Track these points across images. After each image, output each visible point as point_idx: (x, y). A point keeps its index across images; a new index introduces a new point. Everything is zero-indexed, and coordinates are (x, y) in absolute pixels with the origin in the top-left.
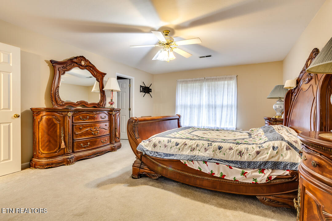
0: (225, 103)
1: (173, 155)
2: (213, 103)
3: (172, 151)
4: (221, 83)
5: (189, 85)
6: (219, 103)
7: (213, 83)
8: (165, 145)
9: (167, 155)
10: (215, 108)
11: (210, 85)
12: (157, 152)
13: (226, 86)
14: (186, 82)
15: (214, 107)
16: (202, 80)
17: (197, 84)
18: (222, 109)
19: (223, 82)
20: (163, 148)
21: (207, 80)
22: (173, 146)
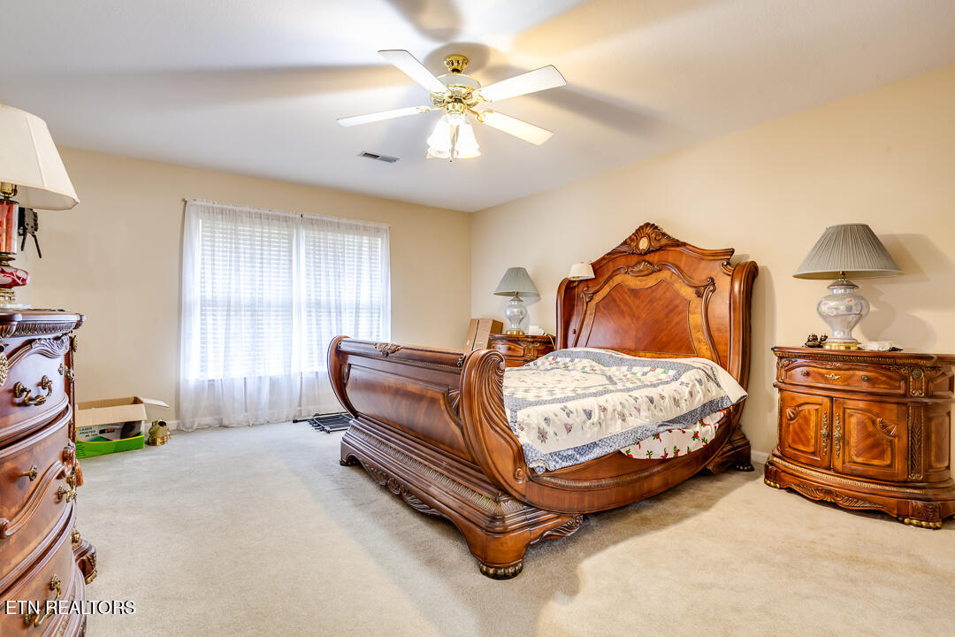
0: (365, 300)
1: (595, 444)
2: (332, 298)
3: (588, 436)
4: (351, 239)
5: (244, 229)
6: (348, 298)
7: (330, 236)
8: (566, 425)
9: (581, 450)
10: (339, 312)
11: (320, 242)
12: (555, 453)
13: (365, 250)
14: (232, 215)
15: (333, 310)
16: (293, 219)
17: (275, 232)
18: (357, 316)
19: (357, 239)
20: (563, 434)
21: (312, 223)
22: (584, 422)
